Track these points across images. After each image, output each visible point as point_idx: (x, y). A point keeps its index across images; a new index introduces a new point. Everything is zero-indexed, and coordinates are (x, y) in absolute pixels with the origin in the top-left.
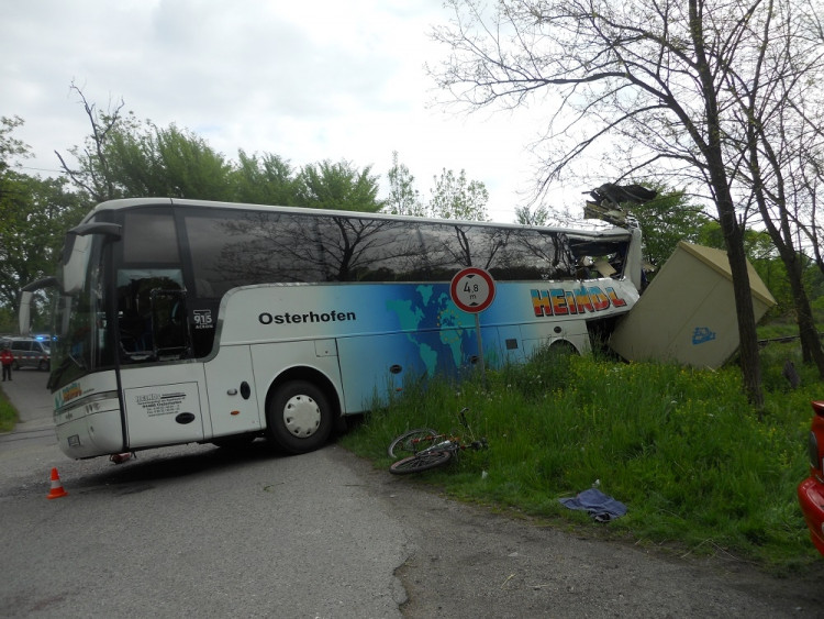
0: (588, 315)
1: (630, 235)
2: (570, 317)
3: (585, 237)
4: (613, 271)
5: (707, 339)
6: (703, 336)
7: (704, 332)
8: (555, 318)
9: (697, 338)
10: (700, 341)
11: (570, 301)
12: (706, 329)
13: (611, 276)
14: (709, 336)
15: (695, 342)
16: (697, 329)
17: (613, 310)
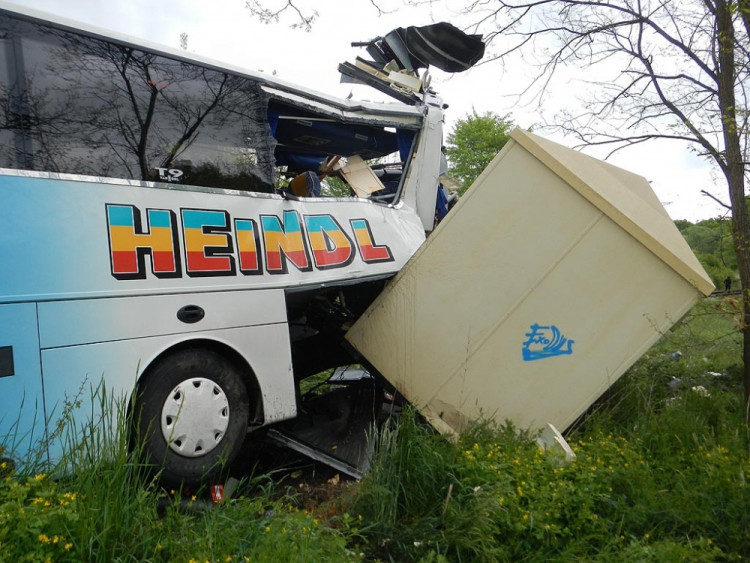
0: (295, 278)
1: (421, 119)
2: (240, 280)
3: (313, 103)
4: (379, 186)
5: (555, 351)
6: (545, 345)
7: (549, 335)
8: (186, 283)
9: (533, 347)
10: (540, 355)
11: (244, 242)
12: (554, 329)
13: (375, 197)
14: (558, 347)
15: (527, 355)
16: (535, 327)
17: (360, 269)
